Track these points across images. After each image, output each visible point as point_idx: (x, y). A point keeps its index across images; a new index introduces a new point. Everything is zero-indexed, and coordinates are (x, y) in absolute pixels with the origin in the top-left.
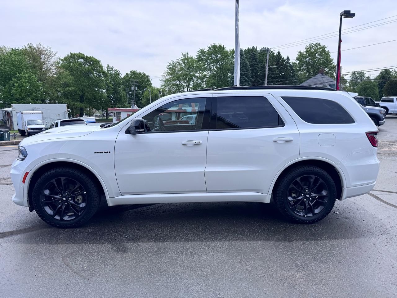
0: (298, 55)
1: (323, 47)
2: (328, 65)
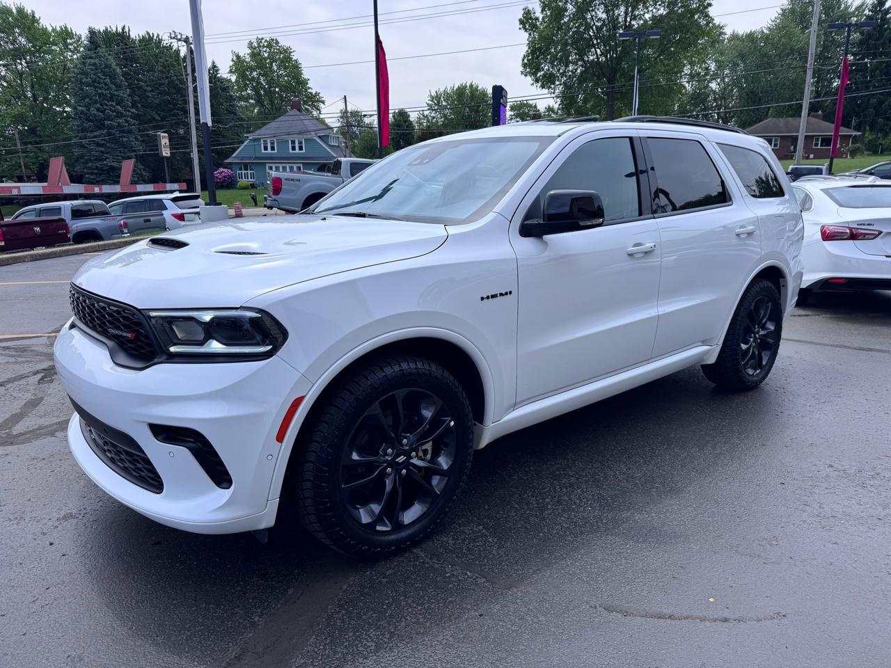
0: (233, 60)
1: (286, 51)
2: (300, 93)
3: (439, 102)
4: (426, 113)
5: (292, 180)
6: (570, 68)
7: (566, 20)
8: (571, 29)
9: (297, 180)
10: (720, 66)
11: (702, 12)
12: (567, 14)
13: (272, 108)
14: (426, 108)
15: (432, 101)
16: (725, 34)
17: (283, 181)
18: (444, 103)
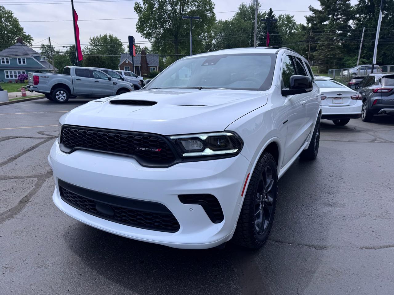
1: (9, 13)
2: (19, 34)
3: (95, 42)
4: (89, 47)
5: (45, 77)
6: (158, 31)
7: (155, 9)
8: (157, 13)
9: (47, 77)
10: (216, 34)
11: (211, 11)
12: (155, 6)
13: (3, 42)
14: (89, 45)
15: (92, 41)
16: (216, 20)
17: (40, 78)
18: (97, 43)
